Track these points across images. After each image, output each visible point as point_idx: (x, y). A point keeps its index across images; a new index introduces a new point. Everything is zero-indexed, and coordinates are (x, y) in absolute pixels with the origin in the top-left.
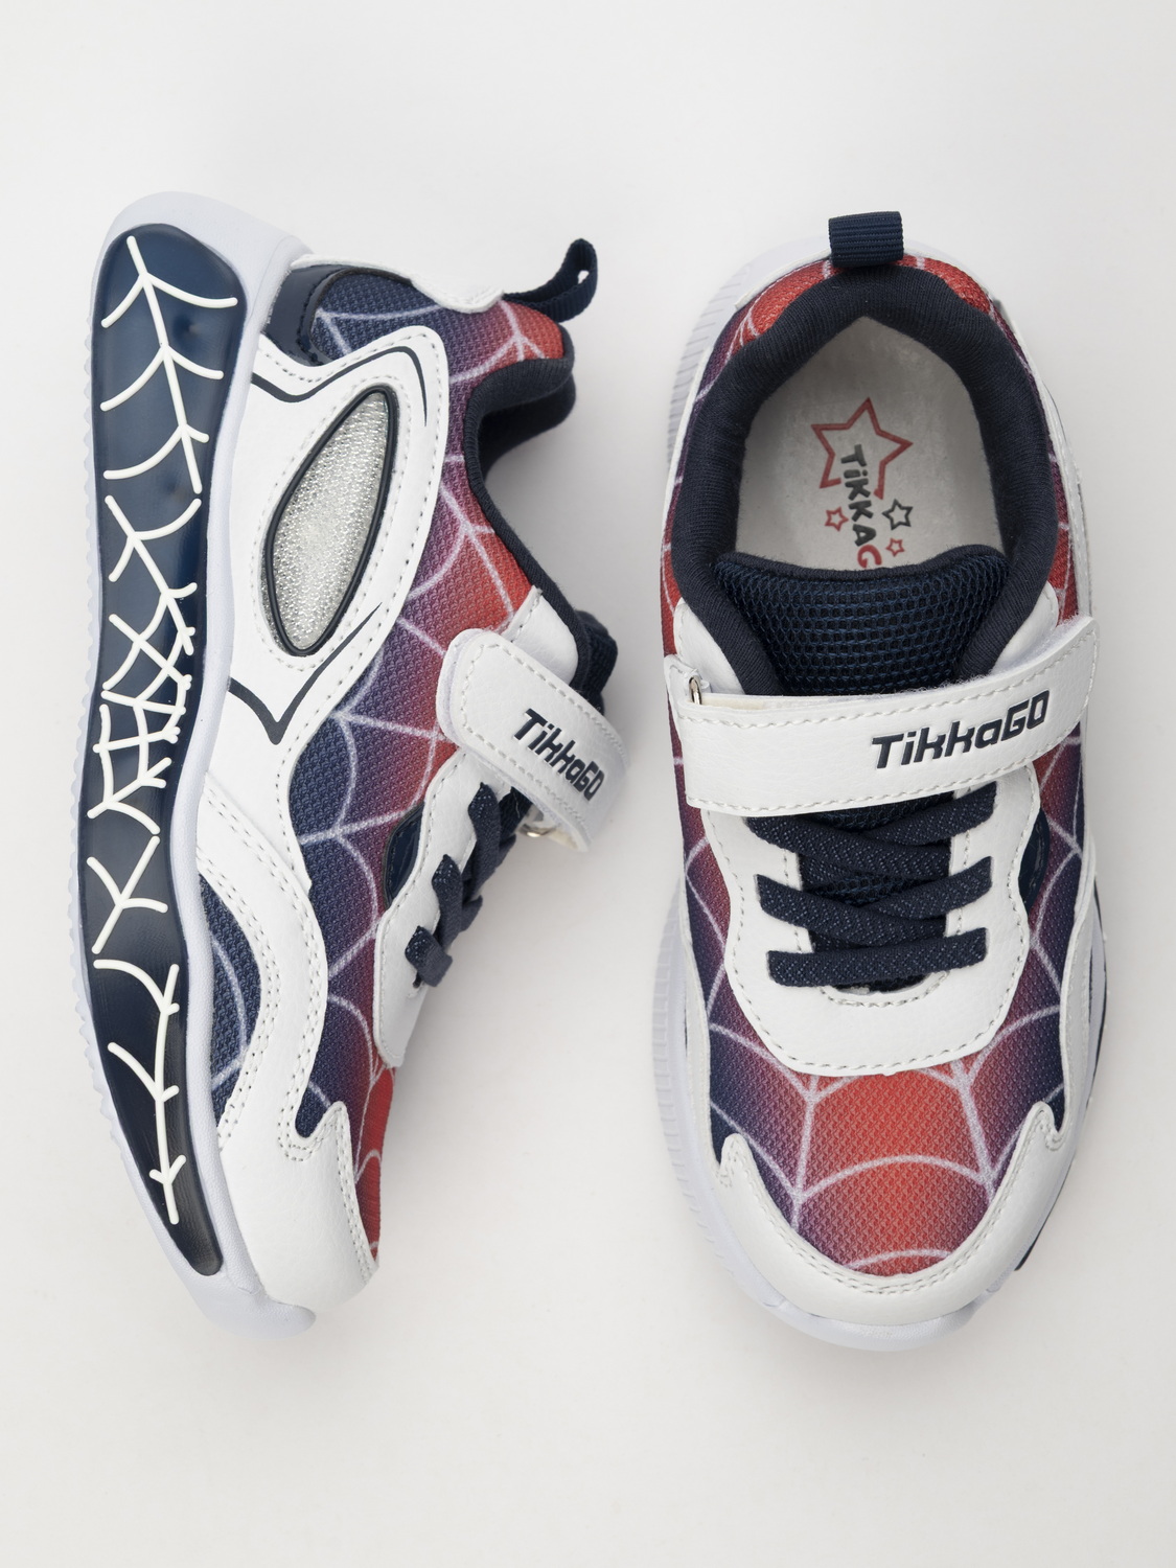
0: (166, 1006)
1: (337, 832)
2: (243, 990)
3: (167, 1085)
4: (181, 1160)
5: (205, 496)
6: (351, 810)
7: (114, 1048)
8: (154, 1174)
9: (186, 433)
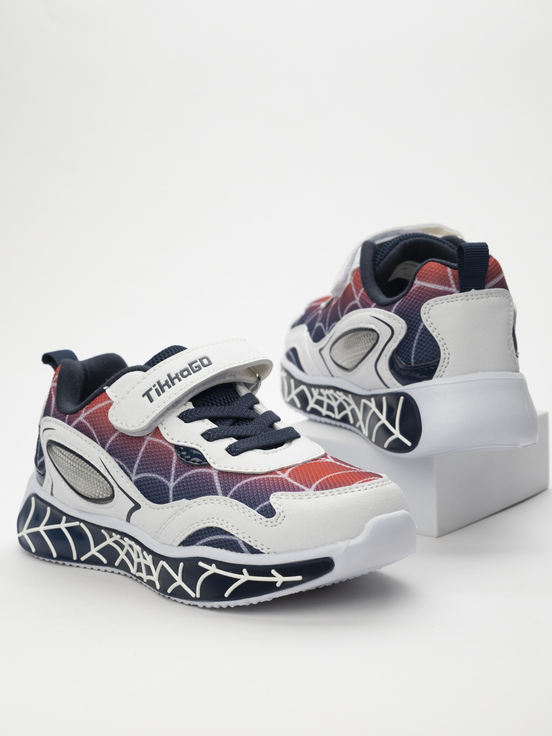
0: (213, 569)
1: (171, 484)
2: (214, 535)
3: (242, 574)
4: (273, 572)
5: (81, 521)
6: (166, 477)
7: (227, 595)
8: (278, 585)
9: (63, 526)
